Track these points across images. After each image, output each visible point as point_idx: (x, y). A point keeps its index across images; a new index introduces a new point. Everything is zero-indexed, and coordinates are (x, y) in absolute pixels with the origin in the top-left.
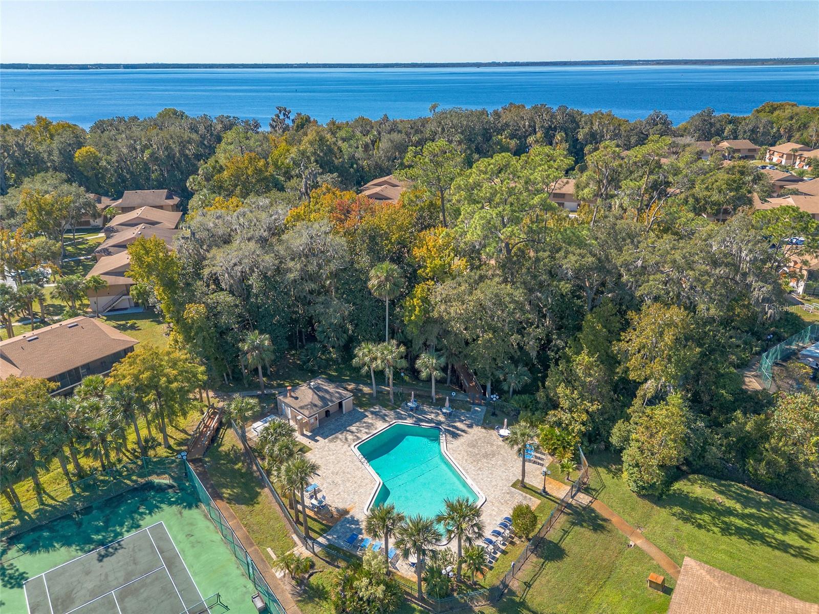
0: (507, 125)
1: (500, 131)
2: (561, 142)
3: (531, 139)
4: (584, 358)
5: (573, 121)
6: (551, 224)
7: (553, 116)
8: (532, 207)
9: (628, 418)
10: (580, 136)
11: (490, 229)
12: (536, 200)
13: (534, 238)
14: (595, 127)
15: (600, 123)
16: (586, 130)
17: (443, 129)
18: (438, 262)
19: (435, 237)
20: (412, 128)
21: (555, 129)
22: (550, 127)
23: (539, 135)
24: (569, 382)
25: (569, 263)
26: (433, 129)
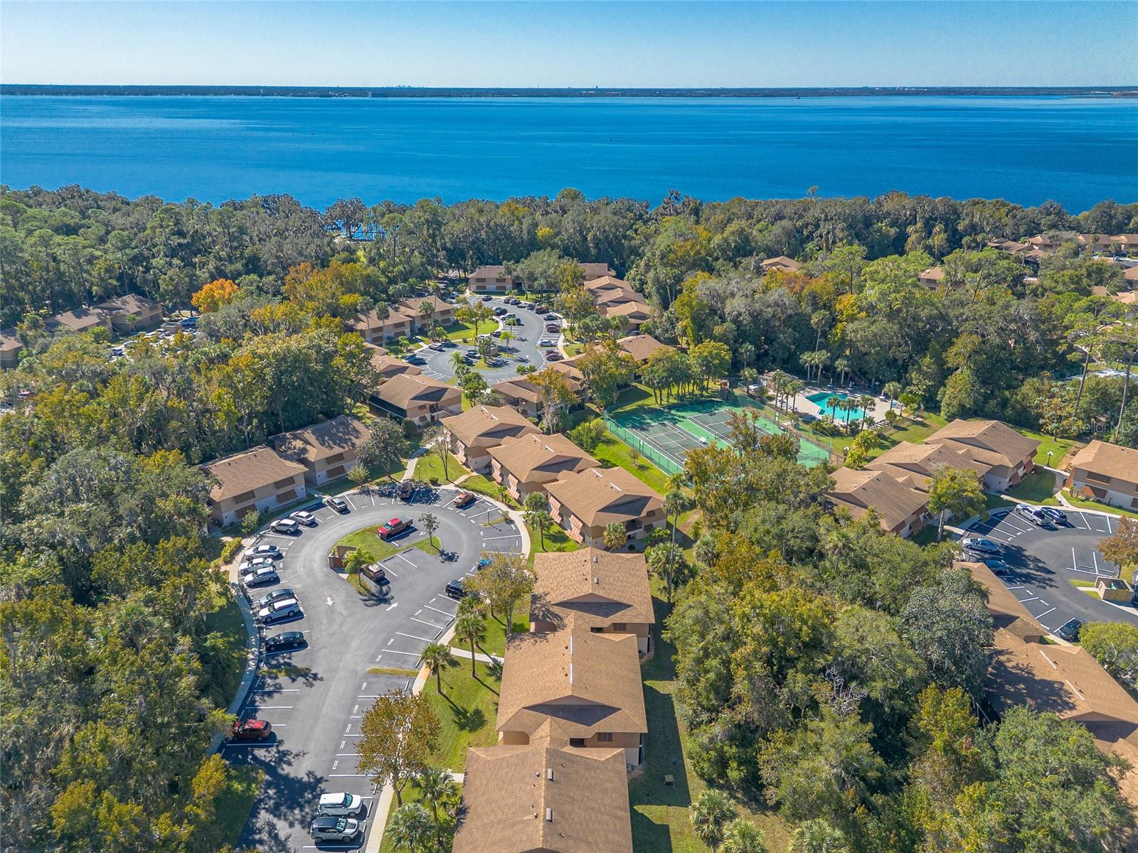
0: (888, 213)
1: (880, 219)
2: (940, 232)
3: (910, 229)
4: (927, 360)
5: (955, 212)
6: (918, 296)
7: (934, 208)
8: (907, 285)
9: (945, 386)
10: (960, 228)
11: (884, 295)
12: (910, 281)
13: (908, 301)
14: (976, 219)
15: (981, 215)
16: (966, 222)
17: (826, 216)
18: (850, 312)
19: (848, 299)
20: (795, 213)
21: (936, 219)
22: (931, 217)
23: (919, 225)
24: (919, 370)
25: (924, 313)
26: (816, 215)
